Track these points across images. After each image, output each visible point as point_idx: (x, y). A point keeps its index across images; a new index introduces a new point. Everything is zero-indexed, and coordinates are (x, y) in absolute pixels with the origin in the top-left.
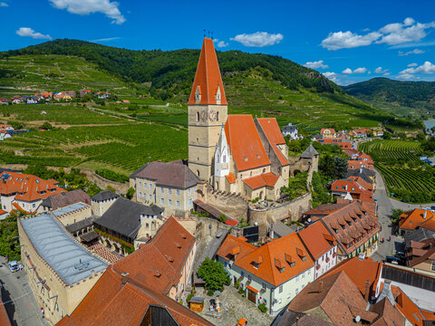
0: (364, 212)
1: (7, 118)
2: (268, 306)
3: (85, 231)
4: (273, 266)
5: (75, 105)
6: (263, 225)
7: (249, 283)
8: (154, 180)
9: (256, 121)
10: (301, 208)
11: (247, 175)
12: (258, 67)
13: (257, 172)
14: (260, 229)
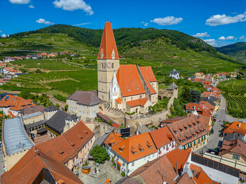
0: (198, 122)
1: (19, 67)
2: (126, 173)
3: (40, 127)
4: (130, 151)
5: (56, 60)
6: (133, 128)
7: (118, 159)
8: (76, 101)
9: (138, 69)
10: (160, 118)
11: (129, 99)
12: (163, 37)
13: (136, 98)
14: (130, 130)
